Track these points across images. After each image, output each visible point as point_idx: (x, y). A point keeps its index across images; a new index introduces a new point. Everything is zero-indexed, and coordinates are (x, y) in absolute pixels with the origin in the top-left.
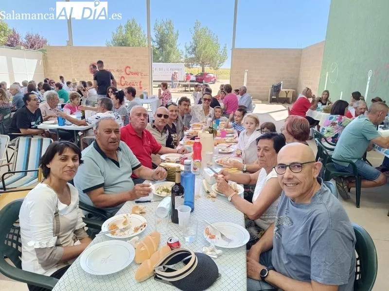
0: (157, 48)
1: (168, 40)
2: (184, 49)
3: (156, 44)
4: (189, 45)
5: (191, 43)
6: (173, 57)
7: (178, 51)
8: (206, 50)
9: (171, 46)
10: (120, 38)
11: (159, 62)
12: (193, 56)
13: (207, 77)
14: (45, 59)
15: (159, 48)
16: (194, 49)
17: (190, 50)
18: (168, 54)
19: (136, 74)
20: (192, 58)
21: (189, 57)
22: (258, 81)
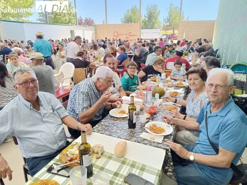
0: (147, 21)
1: (153, 16)
2: (163, 20)
3: (147, 18)
4: (166, 18)
5: (167, 16)
6: (156, 25)
7: (159, 21)
8: (175, 20)
9: (155, 19)
10: (128, 16)
11: (148, 29)
12: (168, 24)
13: (175, 36)
14: (96, 30)
15: (149, 20)
16: (169, 20)
17: (166, 21)
18: (154, 24)
19: (134, 35)
20: (167, 25)
21: (165, 25)
22: (192, 37)
